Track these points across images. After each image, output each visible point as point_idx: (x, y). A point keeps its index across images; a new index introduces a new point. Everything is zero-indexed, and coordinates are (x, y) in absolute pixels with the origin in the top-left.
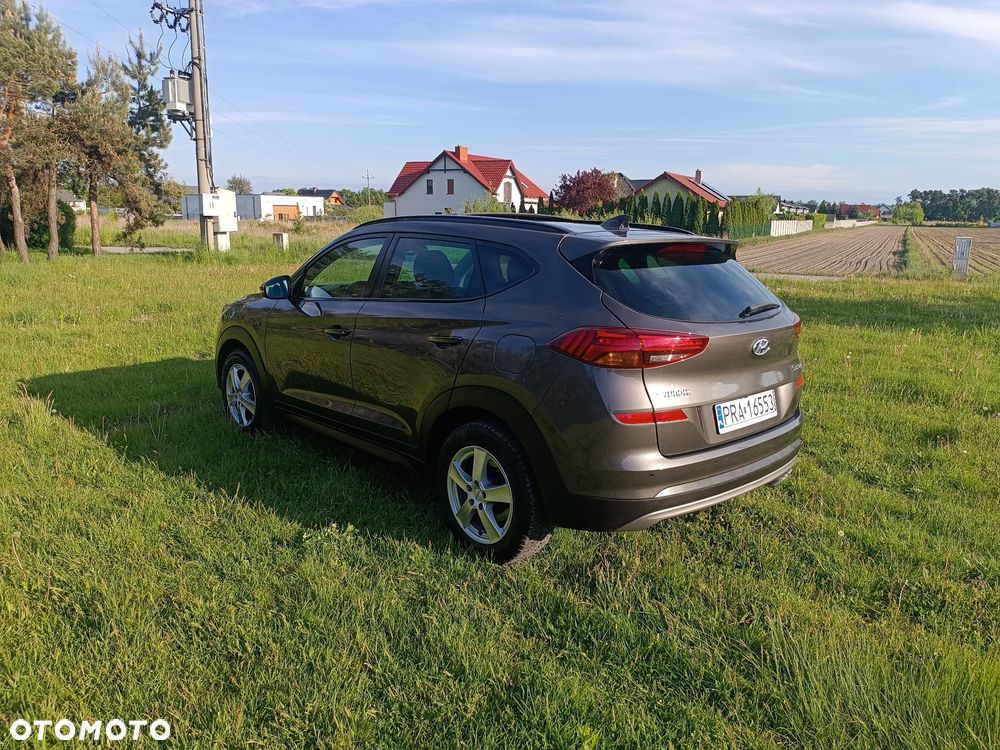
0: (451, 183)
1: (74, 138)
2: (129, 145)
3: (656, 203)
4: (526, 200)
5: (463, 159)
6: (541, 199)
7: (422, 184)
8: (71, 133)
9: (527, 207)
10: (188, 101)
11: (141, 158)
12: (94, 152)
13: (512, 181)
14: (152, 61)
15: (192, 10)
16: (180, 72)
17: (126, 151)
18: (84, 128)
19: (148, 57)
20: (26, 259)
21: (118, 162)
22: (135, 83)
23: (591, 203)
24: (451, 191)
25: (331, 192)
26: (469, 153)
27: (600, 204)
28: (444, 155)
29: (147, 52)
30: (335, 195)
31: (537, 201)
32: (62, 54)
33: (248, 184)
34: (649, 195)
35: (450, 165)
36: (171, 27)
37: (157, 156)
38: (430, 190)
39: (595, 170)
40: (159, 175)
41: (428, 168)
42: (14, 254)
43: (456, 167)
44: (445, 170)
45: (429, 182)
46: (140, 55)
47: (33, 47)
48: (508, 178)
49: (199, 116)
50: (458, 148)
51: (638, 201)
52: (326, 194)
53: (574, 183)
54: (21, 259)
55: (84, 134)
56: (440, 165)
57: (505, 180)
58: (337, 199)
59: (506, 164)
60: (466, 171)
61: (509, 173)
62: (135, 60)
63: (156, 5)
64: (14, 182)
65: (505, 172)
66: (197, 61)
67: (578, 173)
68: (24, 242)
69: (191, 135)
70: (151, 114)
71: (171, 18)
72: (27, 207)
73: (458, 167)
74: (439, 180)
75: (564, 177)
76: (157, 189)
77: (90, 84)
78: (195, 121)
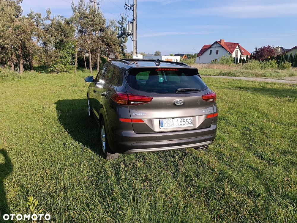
0: (217, 51)
1: (103, 41)
2: (117, 43)
3: (291, 57)
4: (242, 56)
5: (222, 43)
6: (247, 56)
7: (208, 51)
8: (103, 40)
9: (242, 58)
10: (132, 30)
11: (120, 46)
12: (108, 45)
13: (239, 50)
14: (125, 20)
15: (134, 5)
16: (130, 22)
17: (116, 44)
18: (105, 38)
19: (124, 19)
20: (91, 72)
21: (114, 47)
22: (120, 26)
23: (266, 57)
24: (217, 53)
25: (184, 54)
26: (224, 41)
27: (269, 57)
28: (216, 42)
29: (124, 17)
30: (185, 55)
31: (246, 56)
32: (102, 20)
33: (160, 53)
34: (289, 54)
35: (218, 45)
36: (129, 10)
37: (125, 45)
38: (211, 54)
39: (268, 46)
40: (125, 50)
41: (211, 46)
42: (89, 70)
43: (219, 46)
44: (216, 47)
45: (211, 51)
46: (122, 18)
47: (95, 18)
48: (237, 49)
49: (134, 34)
50: (221, 40)
51: (284, 56)
52: (181, 55)
53: (260, 50)
54: (90, 72)
55: (105, 40)
56: (215, 46)
57: (236, 50)
58: (185, 57)
59: (237, 44)
60: (223, 47)
61: (237, 47)
62: (121, 20)
63: (126, 5)
64: (90, 53)
65: (236, 47)
66: (134, 19)
67: (262, 47)
68: (91, 68)
69: (132, 39)
70: (124, 34)
71: (129, 7)
72: (93, 59)
73: (220, 46)
74: (214, 50)
75: (256, 49)
76: (124, 54)
77: (108, 27)
78: (133, 35)
